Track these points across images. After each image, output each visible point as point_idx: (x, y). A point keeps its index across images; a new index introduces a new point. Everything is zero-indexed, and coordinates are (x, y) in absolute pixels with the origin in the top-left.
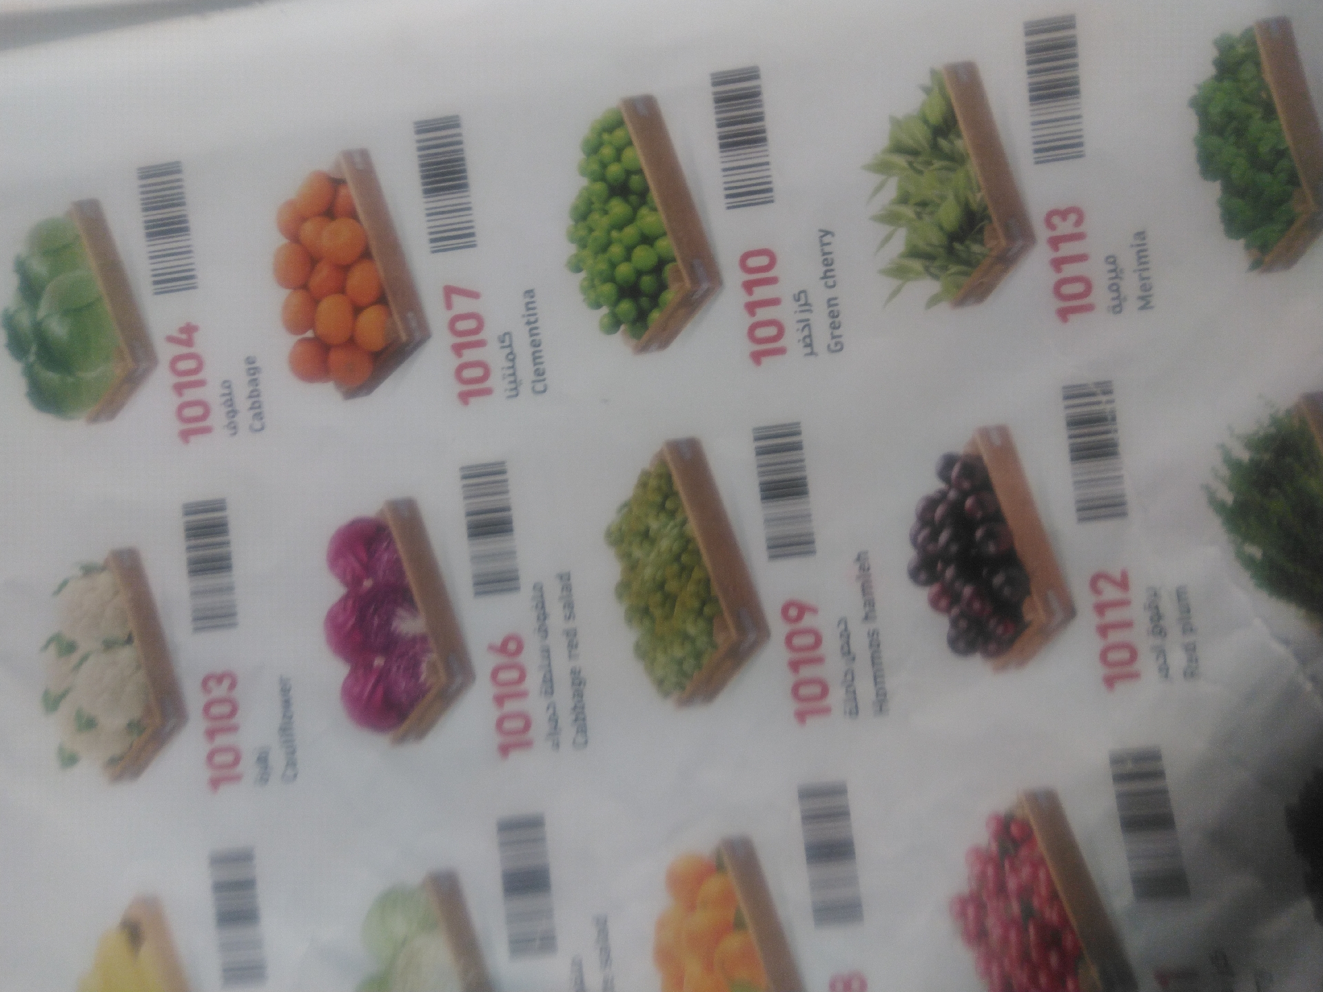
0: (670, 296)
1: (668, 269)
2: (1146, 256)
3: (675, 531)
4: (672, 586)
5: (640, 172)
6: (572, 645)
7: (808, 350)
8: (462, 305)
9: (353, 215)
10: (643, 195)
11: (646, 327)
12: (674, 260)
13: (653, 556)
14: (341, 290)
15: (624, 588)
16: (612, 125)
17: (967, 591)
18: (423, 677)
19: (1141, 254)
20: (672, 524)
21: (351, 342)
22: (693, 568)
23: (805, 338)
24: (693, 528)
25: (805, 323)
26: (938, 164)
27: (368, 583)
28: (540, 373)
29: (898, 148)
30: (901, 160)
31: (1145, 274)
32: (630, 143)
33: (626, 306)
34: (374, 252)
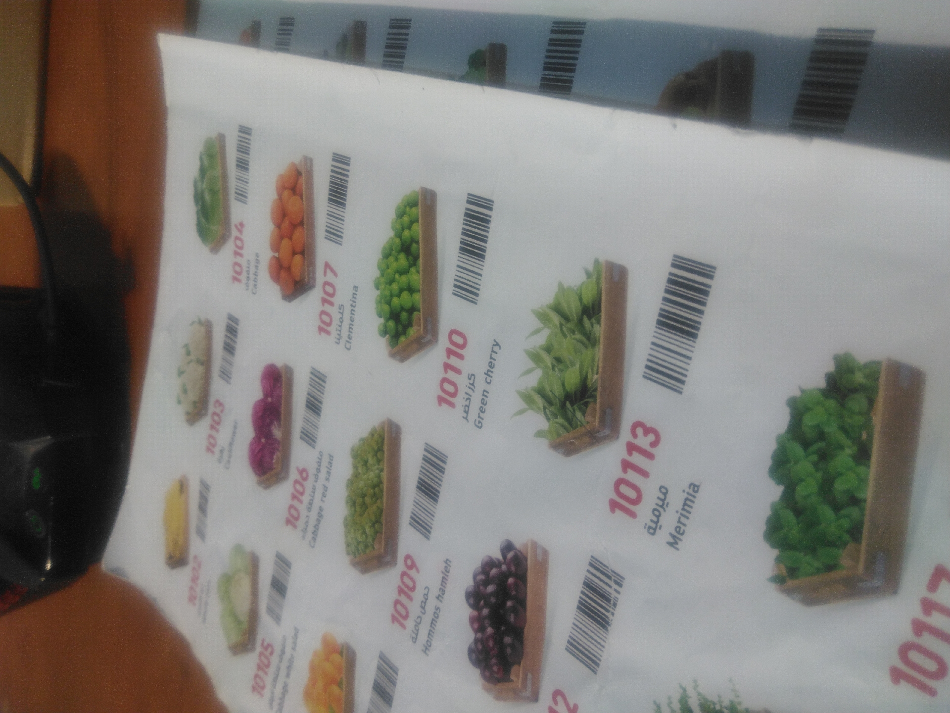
0: (412, 331)
1: (416, 313)
2: (691, 507)
3: (378, 471)
4: (368, 500)
5: (417, 242)
6: (324, 495)
7: (465, 415)
8: (330, 277)
9: (301, 198)
10: (416, 258)
11: (397, 343)
12: (419, 311)
13: (366, 476)
14: (290, 238)
15: (351, 483)
16: (411, 203)
17: (490, 630)
18: (274, 461)
19: (688, 502)
20: (377, 466)
21: (289, 269)
22: (378, 499)
23: (466, 406)
24: (384, 476)
25: (468, 397)
26: (578, 336)
27: (270, 400)
28: (350, 338)
29: (557, 309)
30: (556, 319)
31: (683, 520)
32: (417, 221)
33: (391, 324)
34: (305, 224)
